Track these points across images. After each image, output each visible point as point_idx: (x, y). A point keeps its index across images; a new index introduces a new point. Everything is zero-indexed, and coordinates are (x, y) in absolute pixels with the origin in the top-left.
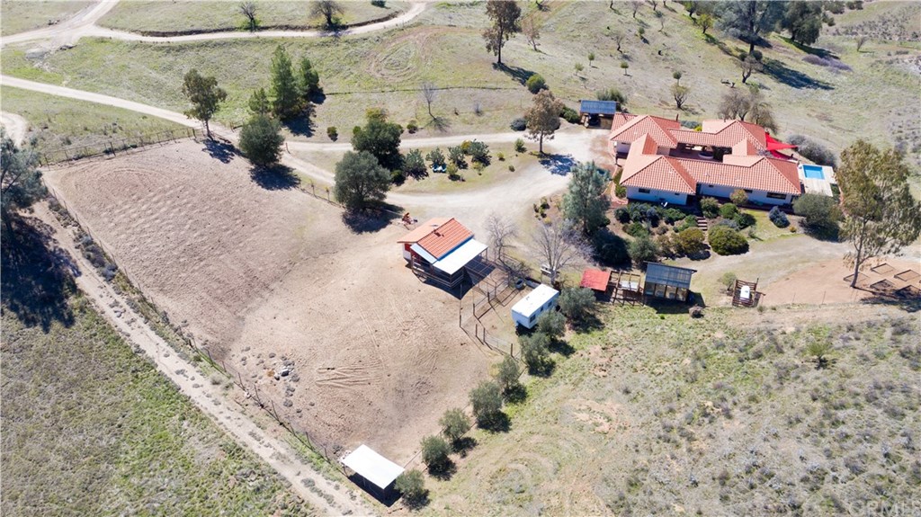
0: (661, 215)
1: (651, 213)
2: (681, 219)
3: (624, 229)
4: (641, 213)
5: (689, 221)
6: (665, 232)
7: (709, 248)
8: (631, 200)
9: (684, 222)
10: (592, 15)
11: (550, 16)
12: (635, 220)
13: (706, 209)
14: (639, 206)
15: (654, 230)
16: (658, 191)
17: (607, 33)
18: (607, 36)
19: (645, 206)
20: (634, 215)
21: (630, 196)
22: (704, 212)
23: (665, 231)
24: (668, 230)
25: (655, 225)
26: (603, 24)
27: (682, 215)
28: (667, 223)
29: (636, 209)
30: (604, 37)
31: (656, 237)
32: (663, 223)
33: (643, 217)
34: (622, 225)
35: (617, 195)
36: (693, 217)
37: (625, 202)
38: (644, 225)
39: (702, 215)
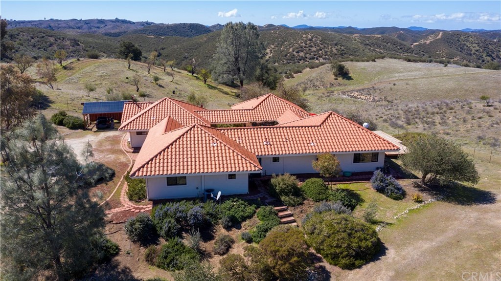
0: (214, 216)
1: (195, 216)
2: (250, 217)
3: (149, 259)
4: (178, 220)
5: (264, 217)
6: (228, 248)
7: (320, 260)
8: (156, 202)
9: (257, 221)
10: (112, 71)
11: (74, 73)
12: (169, 235)
13: (284, 192)
14: (172, 207)
15: (208, 246)
16: (201, 177)
17: (126, 81)
18: (127, 83)
19: (182, 206)
20: (165, 227)
21: (154, 197)
22: (283, 198)
23: (228, 245)
24: (233, 242)
25: (207, 236)
26: (122, 77)
27: (250, 209)
28: (228, 228)
29: (166, 215)
30: (123, 84)
31: (216, 260)
32: (221, 231)
33: (182, 226)
34: (144, 251)
35: (131, 199)
36: (268, 208)
37: (146, 207)
38: (188, 241)
39: (280, 203)
